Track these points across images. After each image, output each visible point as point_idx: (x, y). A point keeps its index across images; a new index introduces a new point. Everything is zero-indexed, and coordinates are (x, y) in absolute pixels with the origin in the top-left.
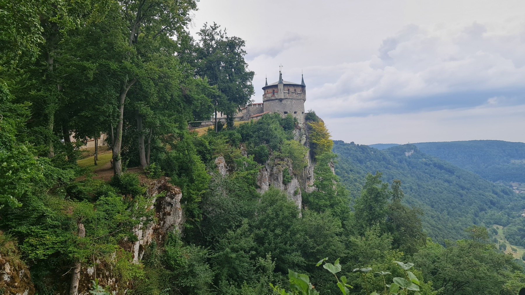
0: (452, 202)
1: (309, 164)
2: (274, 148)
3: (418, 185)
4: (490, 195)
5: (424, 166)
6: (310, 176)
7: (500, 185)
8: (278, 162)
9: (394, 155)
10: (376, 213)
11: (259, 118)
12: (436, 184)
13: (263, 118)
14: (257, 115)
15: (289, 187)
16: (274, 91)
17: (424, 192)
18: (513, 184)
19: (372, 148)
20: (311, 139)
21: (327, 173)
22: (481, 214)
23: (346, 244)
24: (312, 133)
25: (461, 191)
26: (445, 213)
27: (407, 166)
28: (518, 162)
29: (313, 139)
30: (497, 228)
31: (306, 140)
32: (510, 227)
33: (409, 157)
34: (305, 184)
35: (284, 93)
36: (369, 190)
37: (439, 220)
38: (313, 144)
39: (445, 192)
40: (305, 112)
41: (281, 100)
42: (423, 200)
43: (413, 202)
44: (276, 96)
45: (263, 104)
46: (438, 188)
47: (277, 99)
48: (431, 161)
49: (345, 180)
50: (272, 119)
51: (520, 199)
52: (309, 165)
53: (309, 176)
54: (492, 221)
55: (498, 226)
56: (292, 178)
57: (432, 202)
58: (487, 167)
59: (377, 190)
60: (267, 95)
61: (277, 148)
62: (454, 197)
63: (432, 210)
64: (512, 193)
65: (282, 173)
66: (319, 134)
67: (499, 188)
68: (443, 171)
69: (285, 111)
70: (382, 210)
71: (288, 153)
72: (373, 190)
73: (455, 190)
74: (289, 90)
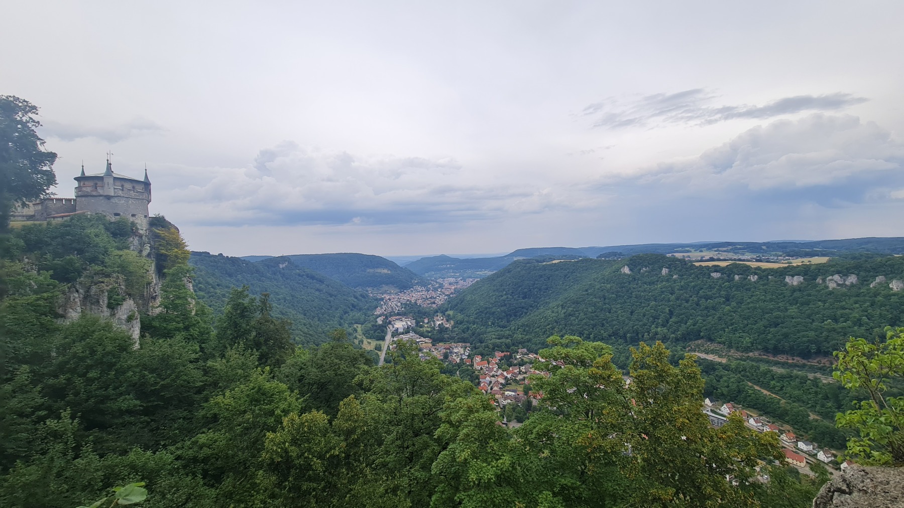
0: (322, 309)
1: (154, 280)
2: (93, 260)
3: (292, 296)
4: (352, 299)
5: (297, 277)
6: (156, 295)
7: (359, 290)
8: (100, 280)
9: (268, 267)
10: (242, 330)
11: (65, 219)
12: (308, 293)
13: (72, 219)
14: (63, 214)
15: (119, 311)
16: (96, 184)
17: (297, 302)
18: (369, 289)
19: (244, 260)
20: (158, 249)
21: (180, 290)
22: (345, 317)
23: (204, 370)
24: (160, 242)
25: (329, 298)
26: (316, 319)
27: (281, 278)
28: (371, 270)
29: (162, 250)
30: (357, 327)
31: (151, 250)
32: (366, 324)
33: (283, 268)
34: (147, 305)
35: (115, 189)
36: (234, 306)
37: (311, 326)
38: (162, 255)
39: (316, 300)
40: (150, 216)
41: (108, 197)
42: (296, 310)
43: (286, 312)
44: (101, 191)
45: (75, 200)
46: (310, 297)
47: (101, 196)
48: (304, 272)
49: (210, 297)
50: (91, 221)
51: (373, 301)
52: (155, 282)
53: (154, 294)
54: (353, 322)
55: (358, 325)
56: (124, 300)
57: (305, 311)
58: (349, 276)
59: (243, 304)
60: (84, 189)
61: (98, 261)
62: (324, 304)
63: (304, 318)
64: (368, 296)
65: (107, 294)
66: (170, 244)
67: (359, 293)
68: (315, 281)
69: (115, 212)
70: (248, 325)
71: (118, 267)
72: (238, 305)
73: (324, 297)
74: (122, 186)
